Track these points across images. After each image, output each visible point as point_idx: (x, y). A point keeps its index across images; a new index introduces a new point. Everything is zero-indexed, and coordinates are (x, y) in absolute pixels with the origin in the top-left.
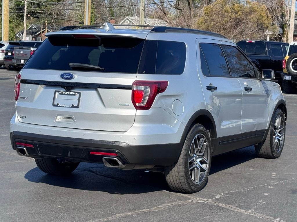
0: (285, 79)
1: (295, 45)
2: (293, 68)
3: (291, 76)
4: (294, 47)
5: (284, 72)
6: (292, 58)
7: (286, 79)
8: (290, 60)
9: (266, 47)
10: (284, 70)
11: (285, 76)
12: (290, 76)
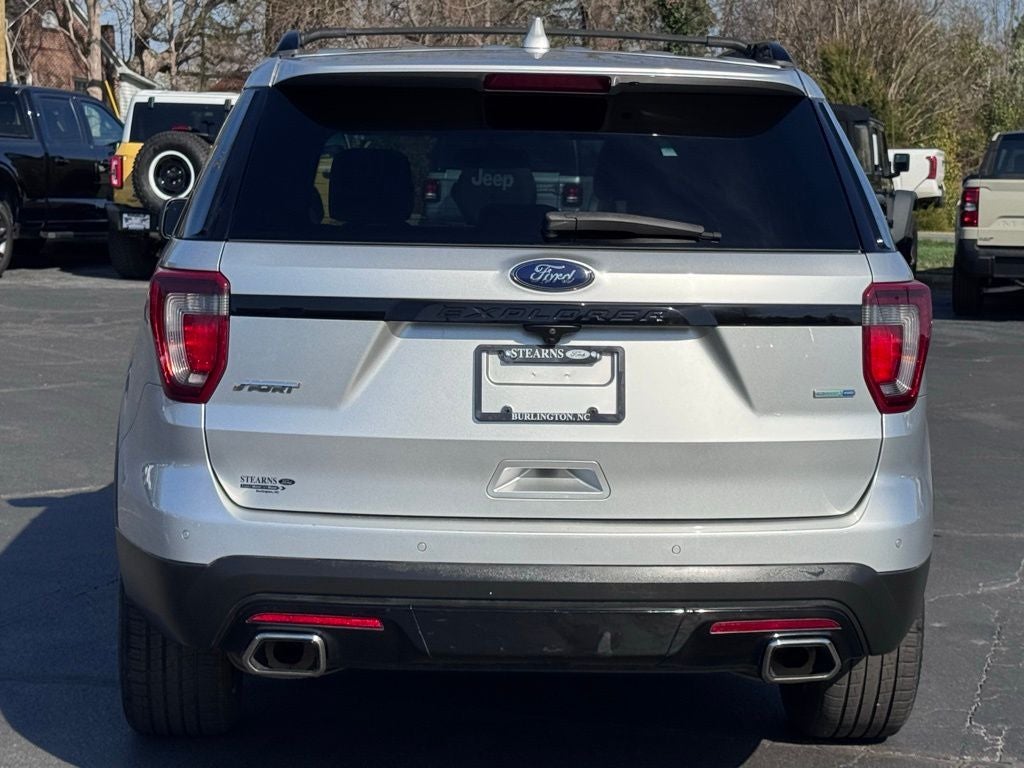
0: (125, 225)
1: (156, 104)
2: (158, 185)
3: (148, 217)
4: (150, 108)
5: (117, 201)
6: (154, 150)
7: (131, 227)
8: (148, 156)
9: (25, 105)
10: (116, 195)
11: (125, 216)
12: (145, 214)
